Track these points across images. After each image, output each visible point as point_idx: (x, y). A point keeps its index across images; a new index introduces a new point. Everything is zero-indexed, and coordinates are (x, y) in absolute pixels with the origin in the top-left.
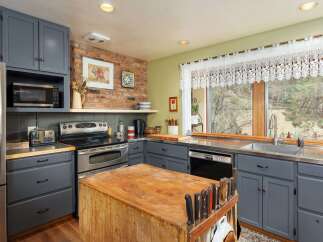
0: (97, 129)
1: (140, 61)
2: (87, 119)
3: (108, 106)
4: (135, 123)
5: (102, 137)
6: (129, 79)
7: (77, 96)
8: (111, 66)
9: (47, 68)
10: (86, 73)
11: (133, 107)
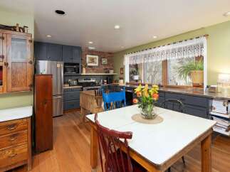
0: (92, 81)
1: (110, 53)
2: (88, 77)
3: (96, 72)
4: (107, 79)
5: (94, 84)
6: (105, 61)
7: (84, 69)
8: (97, 57)
9: (75, 61)
10: (88, 60)
11: (106, 72)
